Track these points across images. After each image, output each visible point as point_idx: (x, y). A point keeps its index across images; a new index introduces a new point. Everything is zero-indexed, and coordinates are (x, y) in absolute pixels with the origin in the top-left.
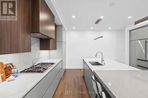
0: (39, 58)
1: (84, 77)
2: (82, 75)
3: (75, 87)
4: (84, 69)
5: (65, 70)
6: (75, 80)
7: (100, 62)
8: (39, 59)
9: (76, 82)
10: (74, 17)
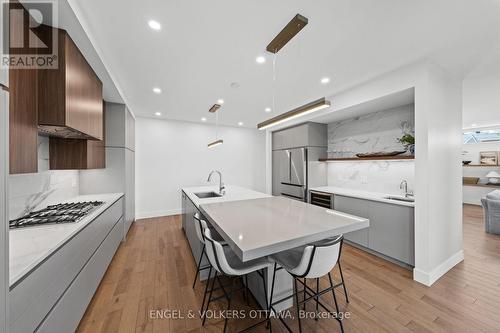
0: (47, 192)
1: (183, 230)
2: (180, 228)
3: (162, 253)
4: (184, 215)
5: (133, 223)
6: (161, 239)
7: (217, 192)
8: (48, 194)
9: (165, 242)
10: (157, 90)
